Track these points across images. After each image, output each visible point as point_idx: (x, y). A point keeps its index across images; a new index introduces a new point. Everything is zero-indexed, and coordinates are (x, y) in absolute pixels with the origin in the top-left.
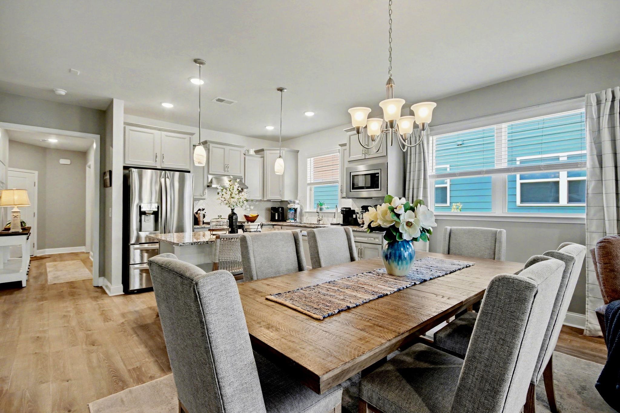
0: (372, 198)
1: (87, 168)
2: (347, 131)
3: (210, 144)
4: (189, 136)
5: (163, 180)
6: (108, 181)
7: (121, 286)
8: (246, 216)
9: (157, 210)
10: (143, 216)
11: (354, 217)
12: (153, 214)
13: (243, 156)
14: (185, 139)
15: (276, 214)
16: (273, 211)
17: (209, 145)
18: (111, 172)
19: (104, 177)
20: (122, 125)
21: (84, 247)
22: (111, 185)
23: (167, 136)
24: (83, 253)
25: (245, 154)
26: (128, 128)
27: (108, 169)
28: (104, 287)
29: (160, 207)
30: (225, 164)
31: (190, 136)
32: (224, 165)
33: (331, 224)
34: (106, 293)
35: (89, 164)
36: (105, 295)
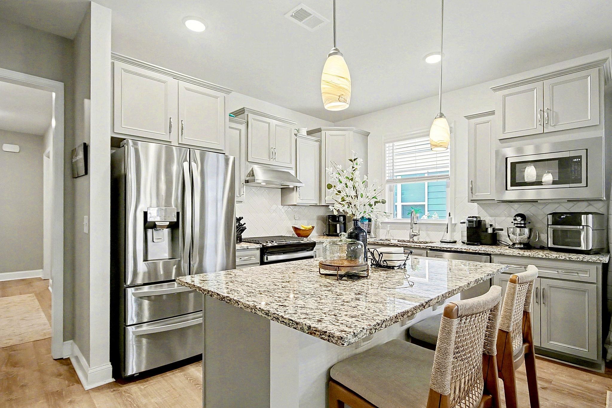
0: (537, 201)
1: (45, 158)
2: (495, 89)
3: (249, 115)
4: (223, 94)
5: (186, 165)
6: (81, 164)
7: (109, 367)
8: (296, 229)
9: (175, 220)
10: (150, 231)
11: (490, 232)
12: (168, 227)
13: (294, 137)
14: (217, 98)
15: (338, 225)
16: (332, 220)
17: (247, 115)
18: (86, 148)
19: (72, 158)
20: (109, 61)
21: (41, 270)
22: (86, 172)
23: (187, 89)
24: (40, 279)
25: (296, 135)
26: (119, 65)
27: (79, 143)
28: (73, 361)
29: (181, 215)
30: (271, 147)
31: (225, 95)
32: (269, 149)
33: (441, 242)
34: (78, 382)
35: (47, 152)
36: (76, 385)
